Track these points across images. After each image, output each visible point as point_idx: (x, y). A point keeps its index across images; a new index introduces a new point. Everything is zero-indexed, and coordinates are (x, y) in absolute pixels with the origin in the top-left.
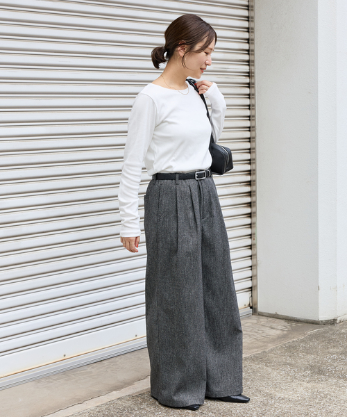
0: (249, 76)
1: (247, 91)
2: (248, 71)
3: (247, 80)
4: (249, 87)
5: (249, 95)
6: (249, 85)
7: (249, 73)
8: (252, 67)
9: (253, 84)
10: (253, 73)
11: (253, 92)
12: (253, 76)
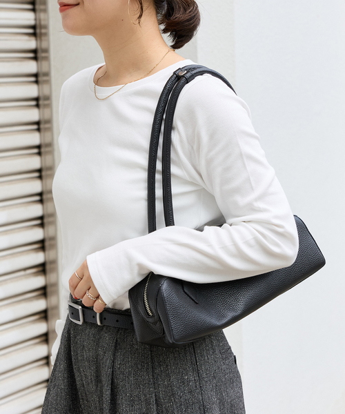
0: (34, 34)
1: (32, 67)
2: (32, 22)
3: (32, 44)
4: (35, 58)
5: (36, 75)
6: (35, 54)
7: (34, 27)
8: (42, 16)
9: (46, 51)
10: (46, 27)
11: (45, 69)
12: (46, 34)
